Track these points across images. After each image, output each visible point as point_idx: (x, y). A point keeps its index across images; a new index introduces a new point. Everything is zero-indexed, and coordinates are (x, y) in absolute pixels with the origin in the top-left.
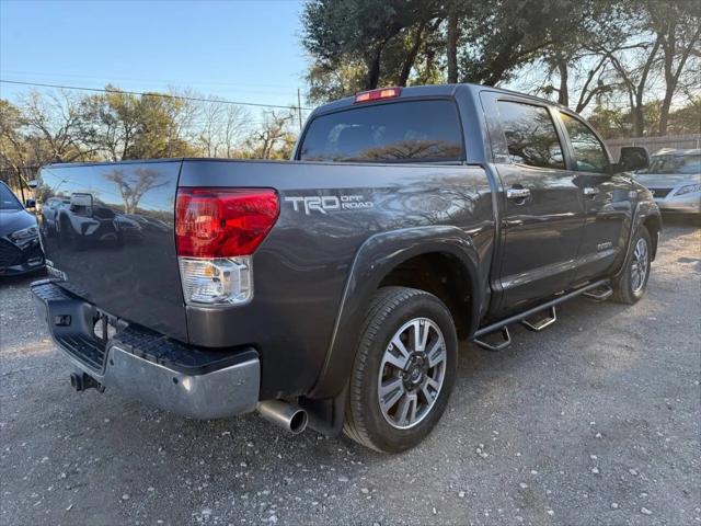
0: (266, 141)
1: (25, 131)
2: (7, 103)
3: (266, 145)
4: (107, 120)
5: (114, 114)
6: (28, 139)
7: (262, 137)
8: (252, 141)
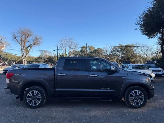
0: (157, 54)
1: (104, 54)
2: (102, 49)
3: (157, 55)
4: (118, 51)
5: (120, 50)
6: (104, 55)
7: (156, 53)
8: (153, 54)
